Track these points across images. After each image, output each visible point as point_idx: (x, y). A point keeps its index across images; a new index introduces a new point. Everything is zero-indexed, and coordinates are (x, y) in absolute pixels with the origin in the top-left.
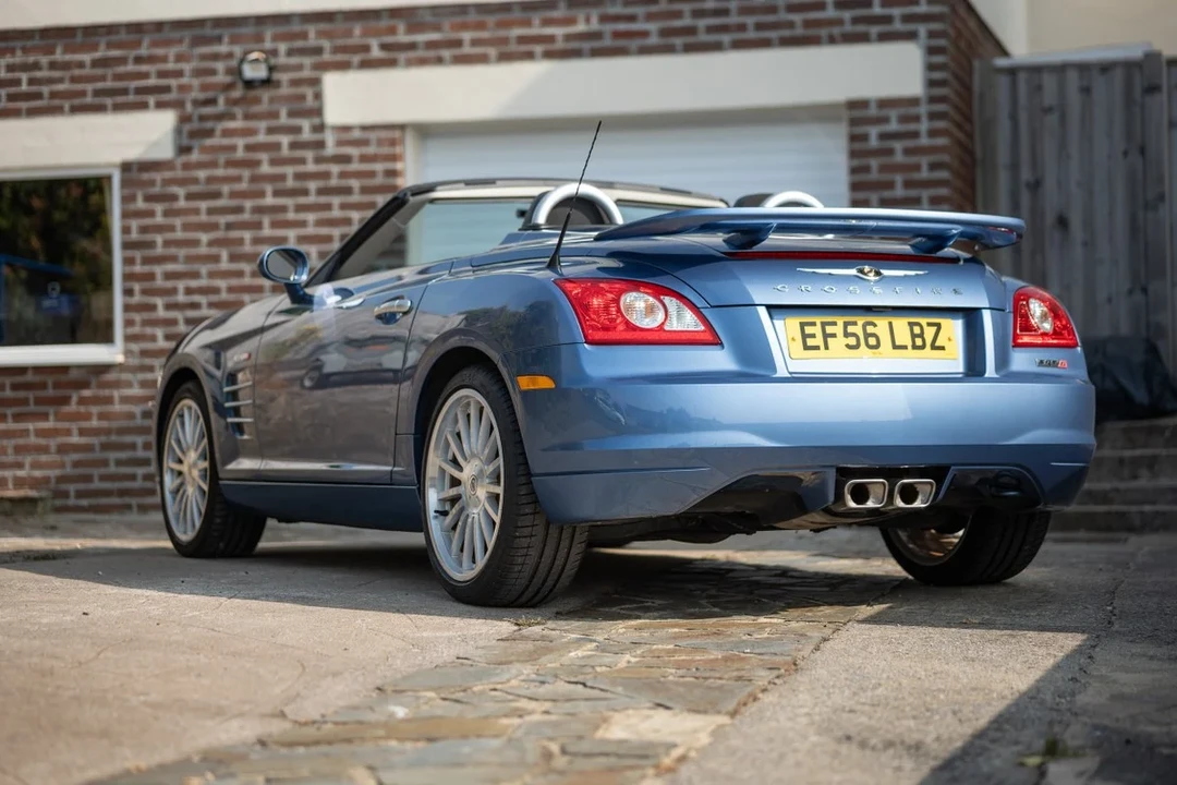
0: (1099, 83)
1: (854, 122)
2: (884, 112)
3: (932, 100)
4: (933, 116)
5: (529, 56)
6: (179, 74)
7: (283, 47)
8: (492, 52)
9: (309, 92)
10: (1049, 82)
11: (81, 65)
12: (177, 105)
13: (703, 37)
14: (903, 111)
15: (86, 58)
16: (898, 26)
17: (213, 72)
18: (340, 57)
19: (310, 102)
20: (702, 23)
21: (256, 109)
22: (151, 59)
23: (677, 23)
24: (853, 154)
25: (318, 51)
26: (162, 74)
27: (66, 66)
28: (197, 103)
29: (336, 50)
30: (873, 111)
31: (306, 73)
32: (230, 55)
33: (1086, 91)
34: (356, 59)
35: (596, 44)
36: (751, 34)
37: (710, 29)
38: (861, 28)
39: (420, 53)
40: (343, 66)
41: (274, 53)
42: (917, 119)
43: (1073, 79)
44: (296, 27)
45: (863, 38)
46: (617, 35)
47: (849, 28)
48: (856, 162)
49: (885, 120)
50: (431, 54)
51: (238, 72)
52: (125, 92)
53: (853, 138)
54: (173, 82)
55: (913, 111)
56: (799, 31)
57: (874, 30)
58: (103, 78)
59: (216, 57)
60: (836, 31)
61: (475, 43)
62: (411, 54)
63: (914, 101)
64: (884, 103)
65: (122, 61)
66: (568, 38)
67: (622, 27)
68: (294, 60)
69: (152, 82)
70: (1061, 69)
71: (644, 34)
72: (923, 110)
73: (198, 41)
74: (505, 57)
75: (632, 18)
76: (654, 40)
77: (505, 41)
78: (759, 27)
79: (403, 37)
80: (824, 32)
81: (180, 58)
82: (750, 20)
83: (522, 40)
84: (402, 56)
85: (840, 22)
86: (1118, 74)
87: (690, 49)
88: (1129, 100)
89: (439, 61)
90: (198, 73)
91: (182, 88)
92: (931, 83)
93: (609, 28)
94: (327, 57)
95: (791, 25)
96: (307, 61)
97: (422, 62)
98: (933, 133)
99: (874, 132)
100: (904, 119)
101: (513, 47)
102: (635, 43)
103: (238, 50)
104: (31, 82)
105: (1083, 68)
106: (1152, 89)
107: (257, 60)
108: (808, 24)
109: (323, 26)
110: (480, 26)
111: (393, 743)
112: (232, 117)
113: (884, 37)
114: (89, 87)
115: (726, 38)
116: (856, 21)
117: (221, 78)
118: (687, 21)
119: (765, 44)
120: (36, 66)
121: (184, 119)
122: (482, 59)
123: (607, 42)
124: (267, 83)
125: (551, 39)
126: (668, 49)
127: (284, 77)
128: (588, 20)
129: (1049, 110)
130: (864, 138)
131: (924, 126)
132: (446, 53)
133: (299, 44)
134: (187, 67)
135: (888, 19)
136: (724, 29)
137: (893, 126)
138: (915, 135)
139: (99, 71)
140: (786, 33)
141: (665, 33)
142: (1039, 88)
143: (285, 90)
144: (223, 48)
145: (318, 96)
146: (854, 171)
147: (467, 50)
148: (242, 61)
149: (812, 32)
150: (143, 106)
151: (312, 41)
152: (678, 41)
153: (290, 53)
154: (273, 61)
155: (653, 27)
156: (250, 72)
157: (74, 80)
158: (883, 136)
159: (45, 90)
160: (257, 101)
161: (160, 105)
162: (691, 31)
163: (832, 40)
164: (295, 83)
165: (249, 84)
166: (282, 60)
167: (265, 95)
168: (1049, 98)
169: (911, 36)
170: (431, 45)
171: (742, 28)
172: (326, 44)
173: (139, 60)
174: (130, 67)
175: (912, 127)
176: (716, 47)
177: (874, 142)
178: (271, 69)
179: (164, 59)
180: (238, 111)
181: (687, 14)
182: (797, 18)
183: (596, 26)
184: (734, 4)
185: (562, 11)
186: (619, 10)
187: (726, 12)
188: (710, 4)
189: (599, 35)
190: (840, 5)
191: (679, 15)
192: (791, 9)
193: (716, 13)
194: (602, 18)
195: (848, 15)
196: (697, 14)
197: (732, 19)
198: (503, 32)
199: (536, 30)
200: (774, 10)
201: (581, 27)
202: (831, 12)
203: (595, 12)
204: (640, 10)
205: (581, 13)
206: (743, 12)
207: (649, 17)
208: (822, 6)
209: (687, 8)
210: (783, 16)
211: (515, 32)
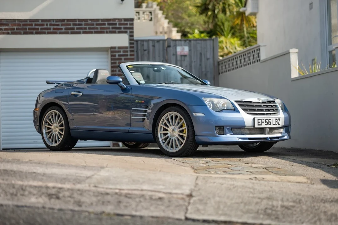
0: (157, 45)
1: (112, 52)
2: (119, 50)
3: (131, 47)
4: (131, 51)
5: (32, 33)
8: (22, 32)
10: (145, 43)
13: (75, 30)
14: (124, 50)
16: (123, 30)
20: (76, 27)
23: (69, 27)
24: (112, 59)
30: (117, 49)
33: (154, 46)
35: (49, 31)
36: (87, 30)
37: (77, 29)
38: (114, 30)
39: (3, 31)
42: (127, 52)
43: (151, 43)
45: (115, 32)
46: (54, 29)
47: (111, 30)
48: (112, 61)
49: (120, 52)
50: (6, 31)
53: (112, 56)
55: (126, 50)
56: (99, 30)
57: (117, 30)
60: (108, 30)
61: (17, 29)
63: (126, 48)
64: (119, 48)
66: (41, 29)
67: (55, 27)
70: (148, 41)
71: (62, 29)
72: (129, 49)
74: (26, 33)
75: (58, 25)
76: (63, 31)
77: (26, 29)
78: (89, 28)
80: (105, 30)
82: (87, 27)
83: (29, 29)
85: (109, 28)
86: (161, 42)
87: (72, 33)
88: (163, 49)
92: (130, 43)
93: (52, 27)
95: (97, 28)
97: (4, 33)
98: (131, 55)
99: (117, 54)
100: (124, 52)
101: (28, 31)
102: (59, 31)
105: (153, 41)
106: (169, 46)
108: (101, 28)
113: (119, 32)
115: (81, 31)
116: (113, 28)
118: (72, 26)
119: (91, 33)
122: (20, 33)
123: (52, 31)
125: (38, 29)
126: (68, 33)
128: (47, 25)
129: (145, 50)
130: (115, 56)
131: (129, 53)
135: (120, 28)
136: (81, 29)
137: (122, 53)
138: (127, 55)
140: (96, 30)
141: (66, 29)
142: (143, 45)
146: (112, 63)
147: (15, 31)
149: (102, 30)
152: (70, 31)
155: (63, 27)
158: (119, 55)
162: (73, 29)
163: (107, 33)
168: (145, 47)
169: (126, 32)
170: (5, 29)
171: (85, 29)
175: (126, 53)
176: (79, 33)
177: (117, 57)
181: (72, 25)
182: (99, 27)
183: (49, 26)
184: (83, 23)
185: (40, 23)
186: (54, 23)
187: (81, 25)
188: (77, 23)
189: (50, 29)
190: (109, 24)
191: (70, 25)
192: (97, 25)
193: (79, 25)
194: (51, 25)
195: (111, 27)
196: (74, 25)
197: (83, 26)
198: (25, 27)
199: (33, 27)
200: (93, 25)
201: (45, 27)
202: (107, 26)
203: (48, 23)
204: (60, 23)
205: (45, 23)
206: (85, 25)
207: (62, 25)
208: (105, 24)
209: (72, 23)
210: (95, 26)
211: (28, 27)
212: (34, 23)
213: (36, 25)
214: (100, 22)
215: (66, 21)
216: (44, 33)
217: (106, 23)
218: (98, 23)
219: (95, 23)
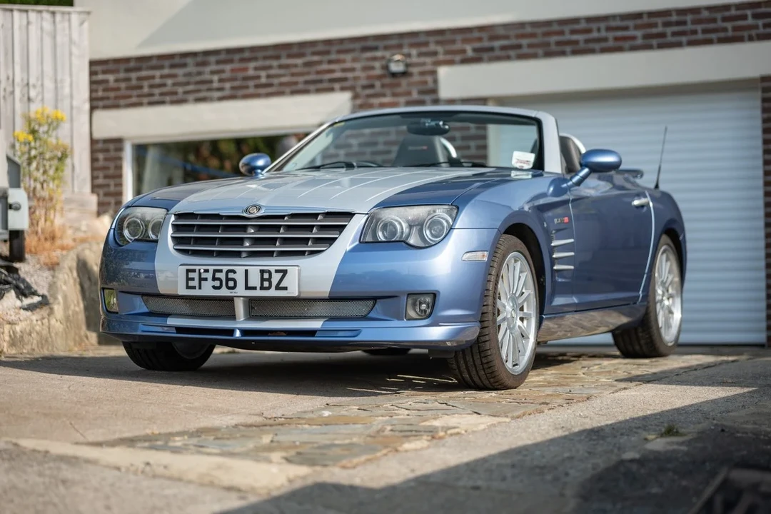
1: (764, 90)
5: (563, 54)
6: (353, 70)
7: (414, 52)
8: (540, 51)
9: (429, 79)
11: (296, 66)
12: (352, 88)
13: (670, 39)
15: (299, 61)
17: (373, 68)
18: (449, 57)
19: (430, 85)
20: (669, 30)
21: (399, 90)
22: (338, 61)
23: (654, 31)
24: (764, 110)
25: (435, 54)
26: (344, 70)
27: (287, 66)
28: (364, 87)
29: (447, 53)
31: (428, 68)
32: (383, 58)
34: (458, 58)
35: (604, 45)
36: (700, 36)
37: (674, 34)
38: (768, 31)
39: (496, 53)
40: (450, 63)
41: (409, 55)
44: (422, 39)
46: (616, 39)
47: (761, 30)
50: (503, 53)
51: (386, 68)
52: (321, 81)
53: (764, 100)
54: (349, 75)
56: (730, 33)
58: (308, 73)
59: (375, 59)
60: (754, 32)
61: (530, 46)
62: (491, 54)
65: (320, 63)
66: (587, 41)
67: (620, 34)
68: (422, 60)
69: (338, 75)
71: (634, 38)
73: (365, 49)
74: (549, 54)
75: (626, 28)
76: (639, 42)
77: (548, 44)
78: (705, 31)
79: (486, 44)
80: (746, 34)
81: (354, 60)
82: (699, 28)
83: (558, 43)
84: (485, 55)
85: (756, 27)
87: (661, 46)
89: (508, 58)
90: (365, 69)
91: (356, 78)
93: (611, 35)
94: (441, 57)
95: (725, 30)
96: (428, 60)
97: (498, 59)
101: (554, 48)
102: (627, 44)
103: (387, 54)
104: (268, 76)
107: (398, 61)
108: (735, 29)
109: (439, 38)
110: (533, 35)
111: (307, 426)
112: (384, 95)
114: (301, 79)
115: (684, 39)
116: (766, 26)
117: (378, 72)
118: (660, 29)
119: (708, 42)
120: (270, 67)
121: (355, 97)
122: (534, 56)
123: (611, 43)
124: (404, 74)
125: (576, 42)
126: (649, 47)
127: (415, 70)
128: (599, 30)
132: (512, 53)
133: (424, 49)
134: (358, 65)
136: (684, 33)
139: (306, 70)
140: (722, 35)
141: (646, 37)
143: (416, 78)
144: (379, 54)
145: (436, 81)
146: (765, 121)
147: (525, 50)
148: (390, 61)
149: (739, 34)
150: (331, 90)
151: (432, 47)
152: (654, 42)
153: (420, 55)
154: (408, 60)
155: (639, 33)
156: (395, 68)
157: (293, 75)
159: (276, 81)
160: (399, 85)
161: (343, 89)
162: (663, 35)
163: (751, 39)
164: (422, 73)
165: (394, 75)
166: (415, 60)
167: (404, 81)
170: (503, 48)
171: (694, 32)
172: (440, 49)
173: (330, 62)
174: (325, 67)
176: (678, 45)
178: (407, 65)
179: (344, 61)
180: (388, 91)
181: (660, 25)
182: (729, 25)
183: (603, 34)
184: (689, 18)
185: (583, 25)
186: (618, 23)
187: (684, 23)
188: (674, 18)
189: (605, 40)
190: (756, 16)
191: (655, 25)
192: (725, 19)
193: (679, 23)
194: (609, 29)
195: (760, 22)
196: (666, 24)
197: (689, 27)
198: (546, 39)
199: (568, 37)
200: (714, 20)
201: (595, 35)
202: (750, 21)
203: (603, 25)
204: (630, 23)
205: (594, 26)
206: (695, 22)
207: (637, 27)
208: (744, 17)
209: (659, 20)
210: (720, 24)
211: (554, 39)
212: (567, 29)
213: (573, 32)
214: (733, 12)
215: (645, 16)
216: (591, 51)
217: (749, 13)
218: (727, 14)
219: (719, 16)
